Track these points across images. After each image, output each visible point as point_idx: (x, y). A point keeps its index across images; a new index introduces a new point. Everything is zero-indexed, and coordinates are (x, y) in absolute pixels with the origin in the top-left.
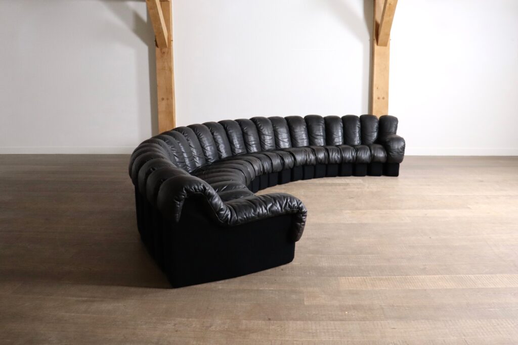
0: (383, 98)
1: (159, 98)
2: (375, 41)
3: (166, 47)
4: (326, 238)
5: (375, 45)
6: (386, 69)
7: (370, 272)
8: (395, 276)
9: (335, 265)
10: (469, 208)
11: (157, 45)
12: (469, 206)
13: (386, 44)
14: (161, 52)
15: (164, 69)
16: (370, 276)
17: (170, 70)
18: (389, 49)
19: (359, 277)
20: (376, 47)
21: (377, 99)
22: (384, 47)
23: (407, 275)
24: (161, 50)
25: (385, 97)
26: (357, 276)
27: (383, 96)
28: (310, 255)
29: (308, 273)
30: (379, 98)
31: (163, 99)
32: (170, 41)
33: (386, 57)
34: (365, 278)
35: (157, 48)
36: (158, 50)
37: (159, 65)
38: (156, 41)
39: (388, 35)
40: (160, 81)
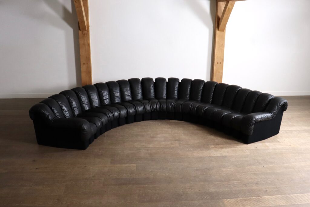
0: (220, 63)
1: (82, 63)
2: (217, 28)
3: (85, 30)
4: (206, 169)
5: (217, 31)
6: (223, 46)
7: (239, 195)
8: (252, 197)
9: (218, 190)
10: (278, 141)
11: (80, 29)
12: (278, 140)
13: (223, 30)
14: (83, 33)
15: (84, 44)
16: (239, 198)
17: (89, 45)
18: (225, 33)
19: (234, 199)
20: (217, 32)
21: (216, 63)
22: (222, 32)
23: (258, 196)
24: (82, 32)
25: (222, 63)
26: (232, 198)
27: (220, 62)
28: (202, 183)
29: (205, 197)
30: (218, 63)
31: (84, 64)
32: (88, 26)
33: (223, 38)
34: (237, 199)
35: (79, 31)
36: (80, 32)
37: (81, 42)
38: (79, 26)
39: (225, 25)
40: (82, 52)
